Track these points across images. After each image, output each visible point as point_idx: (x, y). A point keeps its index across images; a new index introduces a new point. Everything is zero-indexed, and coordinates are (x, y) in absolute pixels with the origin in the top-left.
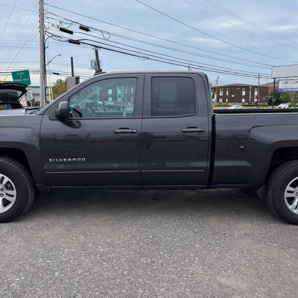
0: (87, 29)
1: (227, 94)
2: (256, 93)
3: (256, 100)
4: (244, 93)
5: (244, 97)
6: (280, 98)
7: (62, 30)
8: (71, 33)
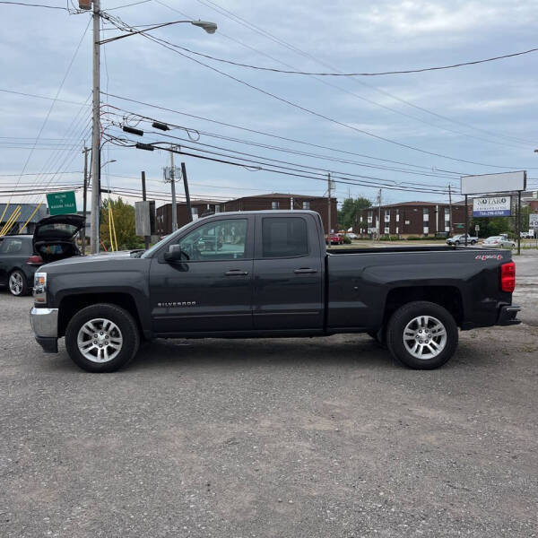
0: (164, 127)
1: (398, 220)
2: (447, 218)
3: (447, 229)
4: (426, 218)
5: (427, 224)
6: (489, 225)
7: (127, 129)
8: (140, 133)
